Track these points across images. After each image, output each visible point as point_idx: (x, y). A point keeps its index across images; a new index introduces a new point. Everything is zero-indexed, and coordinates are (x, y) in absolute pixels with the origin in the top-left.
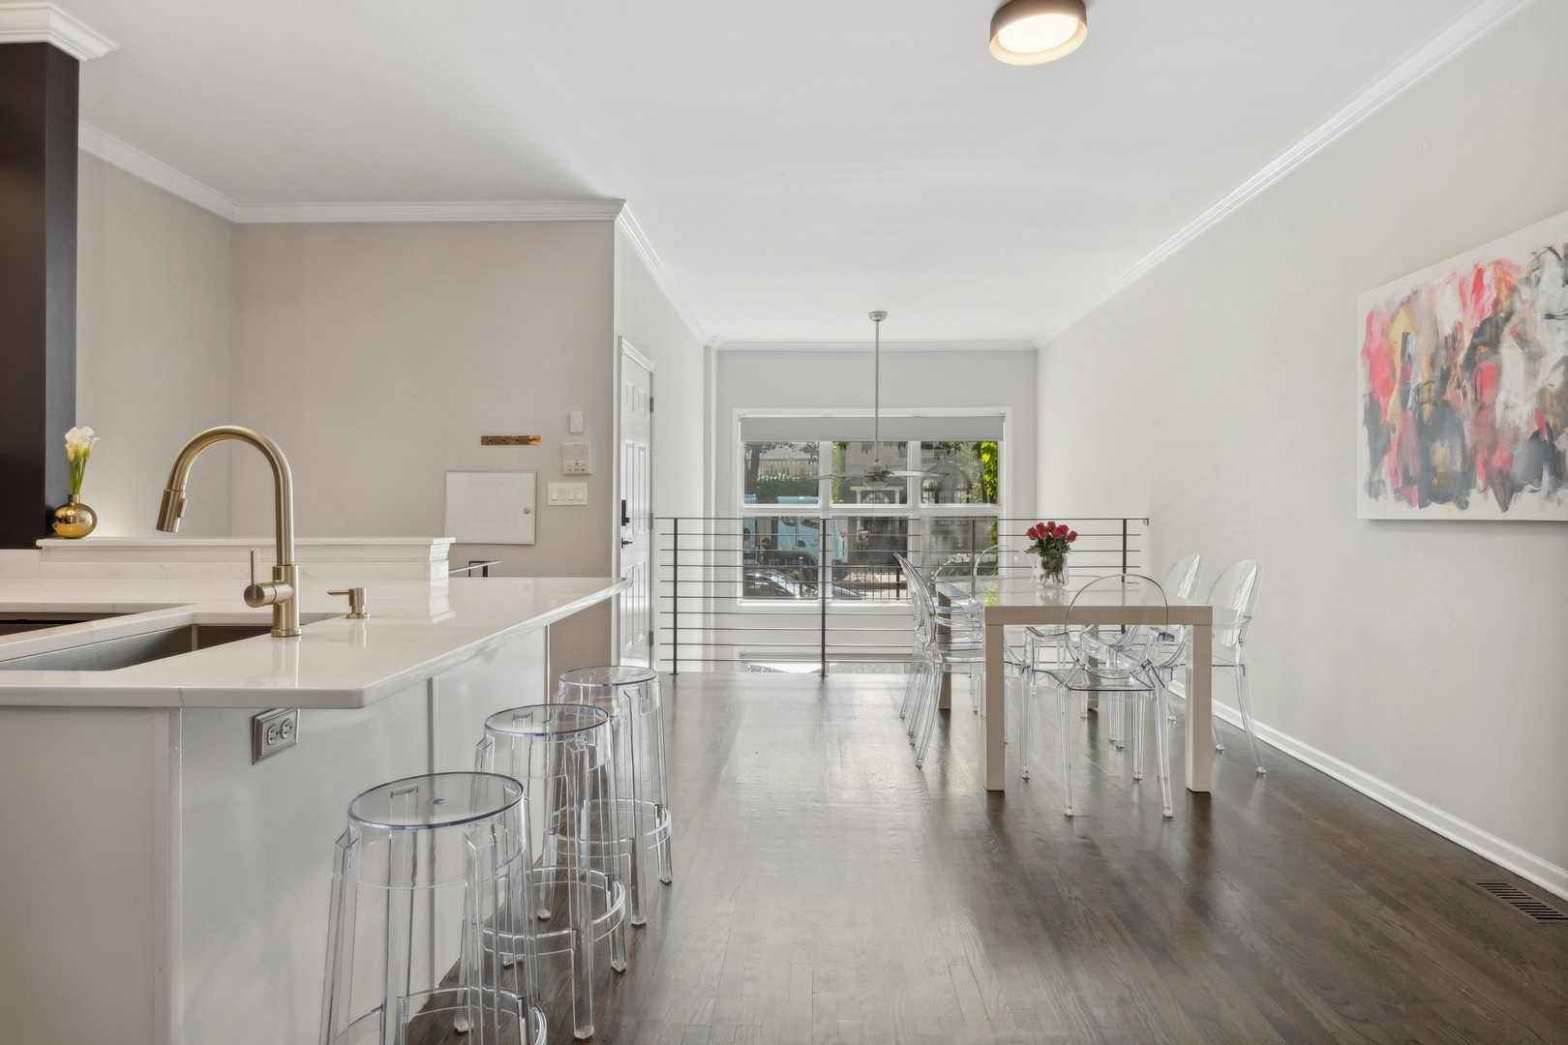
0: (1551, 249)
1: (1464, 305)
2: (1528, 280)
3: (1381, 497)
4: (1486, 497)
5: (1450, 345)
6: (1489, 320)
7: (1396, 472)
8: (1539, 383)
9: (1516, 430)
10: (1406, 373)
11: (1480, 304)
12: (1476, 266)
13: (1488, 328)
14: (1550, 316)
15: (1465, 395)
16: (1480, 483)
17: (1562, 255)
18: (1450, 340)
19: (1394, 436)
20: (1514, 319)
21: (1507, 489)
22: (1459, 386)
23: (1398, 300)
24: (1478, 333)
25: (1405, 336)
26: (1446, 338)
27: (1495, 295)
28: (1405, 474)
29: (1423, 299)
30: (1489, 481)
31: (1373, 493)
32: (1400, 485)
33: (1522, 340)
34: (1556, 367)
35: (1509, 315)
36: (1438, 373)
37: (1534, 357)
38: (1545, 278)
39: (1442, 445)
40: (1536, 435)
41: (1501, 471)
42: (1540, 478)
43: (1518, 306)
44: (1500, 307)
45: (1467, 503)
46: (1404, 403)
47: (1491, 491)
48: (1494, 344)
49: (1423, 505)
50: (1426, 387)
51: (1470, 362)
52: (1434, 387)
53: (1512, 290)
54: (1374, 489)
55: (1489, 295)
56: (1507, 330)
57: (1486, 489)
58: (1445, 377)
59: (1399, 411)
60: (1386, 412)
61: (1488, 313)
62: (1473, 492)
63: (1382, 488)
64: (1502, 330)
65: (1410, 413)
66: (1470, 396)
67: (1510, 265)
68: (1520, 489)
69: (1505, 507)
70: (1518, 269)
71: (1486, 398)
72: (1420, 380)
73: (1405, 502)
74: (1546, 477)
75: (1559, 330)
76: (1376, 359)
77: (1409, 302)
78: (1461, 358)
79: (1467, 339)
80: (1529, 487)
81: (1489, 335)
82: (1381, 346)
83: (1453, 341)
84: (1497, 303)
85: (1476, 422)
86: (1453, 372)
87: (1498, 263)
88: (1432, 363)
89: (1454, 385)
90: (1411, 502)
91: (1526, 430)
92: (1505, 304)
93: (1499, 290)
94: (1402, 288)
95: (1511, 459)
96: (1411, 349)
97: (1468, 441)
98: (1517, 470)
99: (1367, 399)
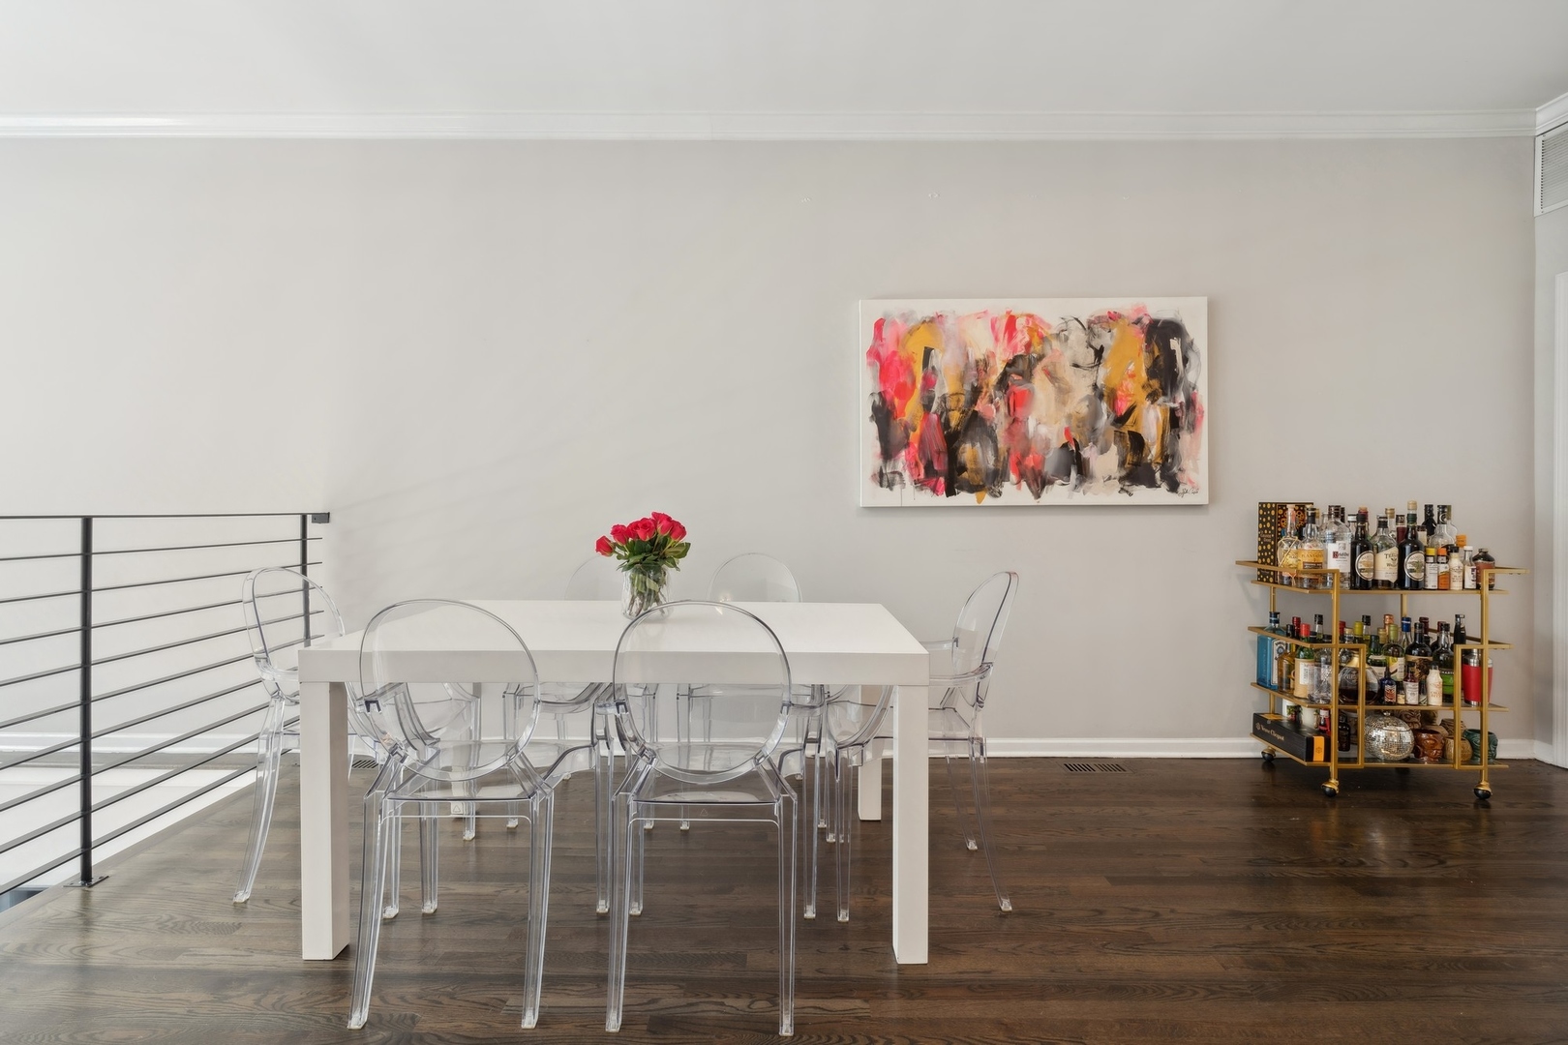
0: (1077, 319)
1: (997, 339)
2: (1058, 335)
3: (897, 488)
4: (1019, 488)
5: (981, 367)
6: (1021, 356)
7: (917, 465)
8: (1070, 408)
9: (1047, 442)
10: (928, 383)
11: (1014, 342)
12: (1008, 313)
13: (1020, 362)
14: (1076, 366)
15: (997, 409)
16: (1013, 477)
17: (1086, 327)
18: (981, 364)
19: (914, 436)
20: (1045, 361)
21: (1039, 482)
22: (991, 401)
23: (919, 317)
24: (1010, 364)
25: (928, 352)
26: (977, 362)
27: (1027, 339)
28: (929, 468)
29: (949, 323)
30: (1022, 476)
31: (885, 483)
32: (922, 476)
33: (1051, 376)
34: (1082, 400)
35: (1041, 358)
36: (967, 388)
37: (1063, 392)
38: (1072, 338)
39: (973, 445)
40: (1065, 446)
41: (1033, 468)
42: (1069, 475)
43: (1048, 351)
44: (1032, 349)
45: (1000, 493)
46: (927, 407)
47: (1024, 484)
48: (1027, 375)
49: (950, 492)
50: (955, 397)
51: (1003, 383)
52: (963, 399)
53: (1043, 339)
54: (883, 479)
55: (1022, 337)
56: (1039, 368)
57: (1019, 483)
58: (976, 392)
59: (921, 413)
60: (903, 413)
61: (1021, 351)
62: (1006, 484)
63: (897, 478)
64: (1035, 366)
65: (935, 417)
66: (1003, 409)
67: (1042, 321)
68: (1051, 482)
69: (1038, 496)
70: (1049, 326)
71: (1018, 415)
72: (947, 390)
73: (929, 492)
74: (1074, 474)
75: (1084, 376)
76: (887, 365)
77: (934, 322)
78: (994, 379)
79: (999, 367)
80: (1060, 481)
81: (1020, 367)
82: (894, 353)
83: (983, 366)
84: (1028, 346)
85: (1010, 431)
86: (984, 390)
87: (1030, 316)
88: (962, 379)
89: (986, 400)
90: (935, 490)
91: (1057, 440)
92: (1037, 348)
93: (1031, 337)
94: (925, 309)
95: (1043, 461)
96: (936, 360)
97: (1002, 445)
98: (1048, 469)
99: (877, 398)
